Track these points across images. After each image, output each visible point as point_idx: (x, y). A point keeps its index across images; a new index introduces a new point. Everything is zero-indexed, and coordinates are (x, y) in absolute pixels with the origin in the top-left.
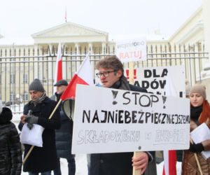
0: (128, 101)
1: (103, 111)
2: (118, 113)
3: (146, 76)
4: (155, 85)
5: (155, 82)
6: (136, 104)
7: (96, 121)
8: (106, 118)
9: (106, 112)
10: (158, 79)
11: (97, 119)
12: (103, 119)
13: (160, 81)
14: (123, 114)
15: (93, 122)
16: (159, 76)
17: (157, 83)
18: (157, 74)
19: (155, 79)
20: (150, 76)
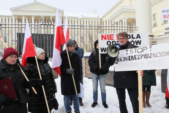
0: (132, 52)
1: (123, 57)
2: (128, 57)
5: (132, 41)
6: (136, 52)
7: (121, 61)
8: (124, 60)
9: (124, 58)
10: (134, 40)
11: (121, 60)
12: (123, 60)
14: (130, 57)
15: (120, 61)
16: (135, 38)
17: (134, 42)
18: (134, 37)
19: (133, 40)
20: (130, 38)
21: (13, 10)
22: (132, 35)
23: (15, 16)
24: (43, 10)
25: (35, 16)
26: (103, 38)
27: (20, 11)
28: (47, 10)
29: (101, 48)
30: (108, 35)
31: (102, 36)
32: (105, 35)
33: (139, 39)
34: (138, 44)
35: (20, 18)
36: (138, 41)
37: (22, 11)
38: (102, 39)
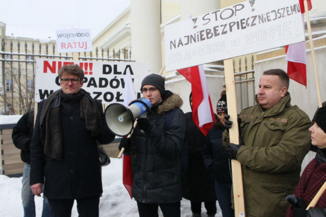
3: (104, 72)
4: (115, 84)
10: (119, 77)
13: (122, 80)
16: (120, 73)
17: (117, 81)
18: (118, 70)
19: (116, 77)
20: (110, 72)
22: (115, 66)
26: (48, 69)
29: (40, 91)
30: (60, 63)
31: (46, 64)
32: (54, 63)
38: (45, 71)
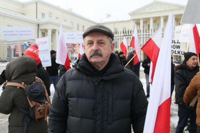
4: (174, 47)
10: (176, 44)
13: (176, 46)
16: (176, 43)
18: (175, 42)
21: (131, 14)
23: (133, 20)
24: (163, 9)
25: (153, 18)
27: (138, 14)
28: (168, 8)
33: (178, 44)
34: (178, 48)
35: (139, 22)
36: (178, 46)
37: (140, 14)
